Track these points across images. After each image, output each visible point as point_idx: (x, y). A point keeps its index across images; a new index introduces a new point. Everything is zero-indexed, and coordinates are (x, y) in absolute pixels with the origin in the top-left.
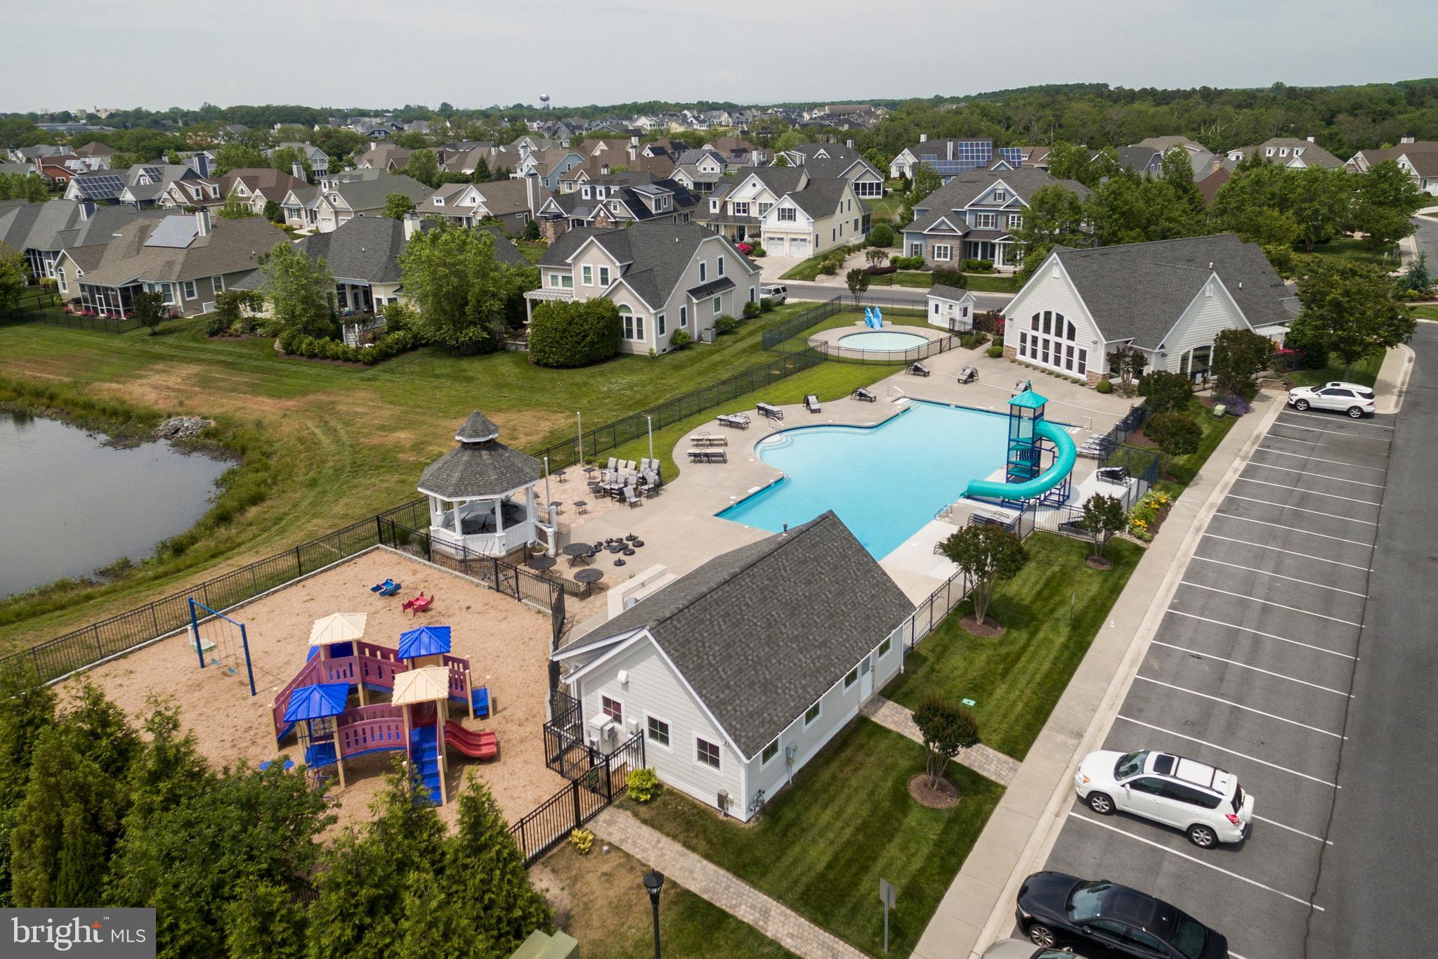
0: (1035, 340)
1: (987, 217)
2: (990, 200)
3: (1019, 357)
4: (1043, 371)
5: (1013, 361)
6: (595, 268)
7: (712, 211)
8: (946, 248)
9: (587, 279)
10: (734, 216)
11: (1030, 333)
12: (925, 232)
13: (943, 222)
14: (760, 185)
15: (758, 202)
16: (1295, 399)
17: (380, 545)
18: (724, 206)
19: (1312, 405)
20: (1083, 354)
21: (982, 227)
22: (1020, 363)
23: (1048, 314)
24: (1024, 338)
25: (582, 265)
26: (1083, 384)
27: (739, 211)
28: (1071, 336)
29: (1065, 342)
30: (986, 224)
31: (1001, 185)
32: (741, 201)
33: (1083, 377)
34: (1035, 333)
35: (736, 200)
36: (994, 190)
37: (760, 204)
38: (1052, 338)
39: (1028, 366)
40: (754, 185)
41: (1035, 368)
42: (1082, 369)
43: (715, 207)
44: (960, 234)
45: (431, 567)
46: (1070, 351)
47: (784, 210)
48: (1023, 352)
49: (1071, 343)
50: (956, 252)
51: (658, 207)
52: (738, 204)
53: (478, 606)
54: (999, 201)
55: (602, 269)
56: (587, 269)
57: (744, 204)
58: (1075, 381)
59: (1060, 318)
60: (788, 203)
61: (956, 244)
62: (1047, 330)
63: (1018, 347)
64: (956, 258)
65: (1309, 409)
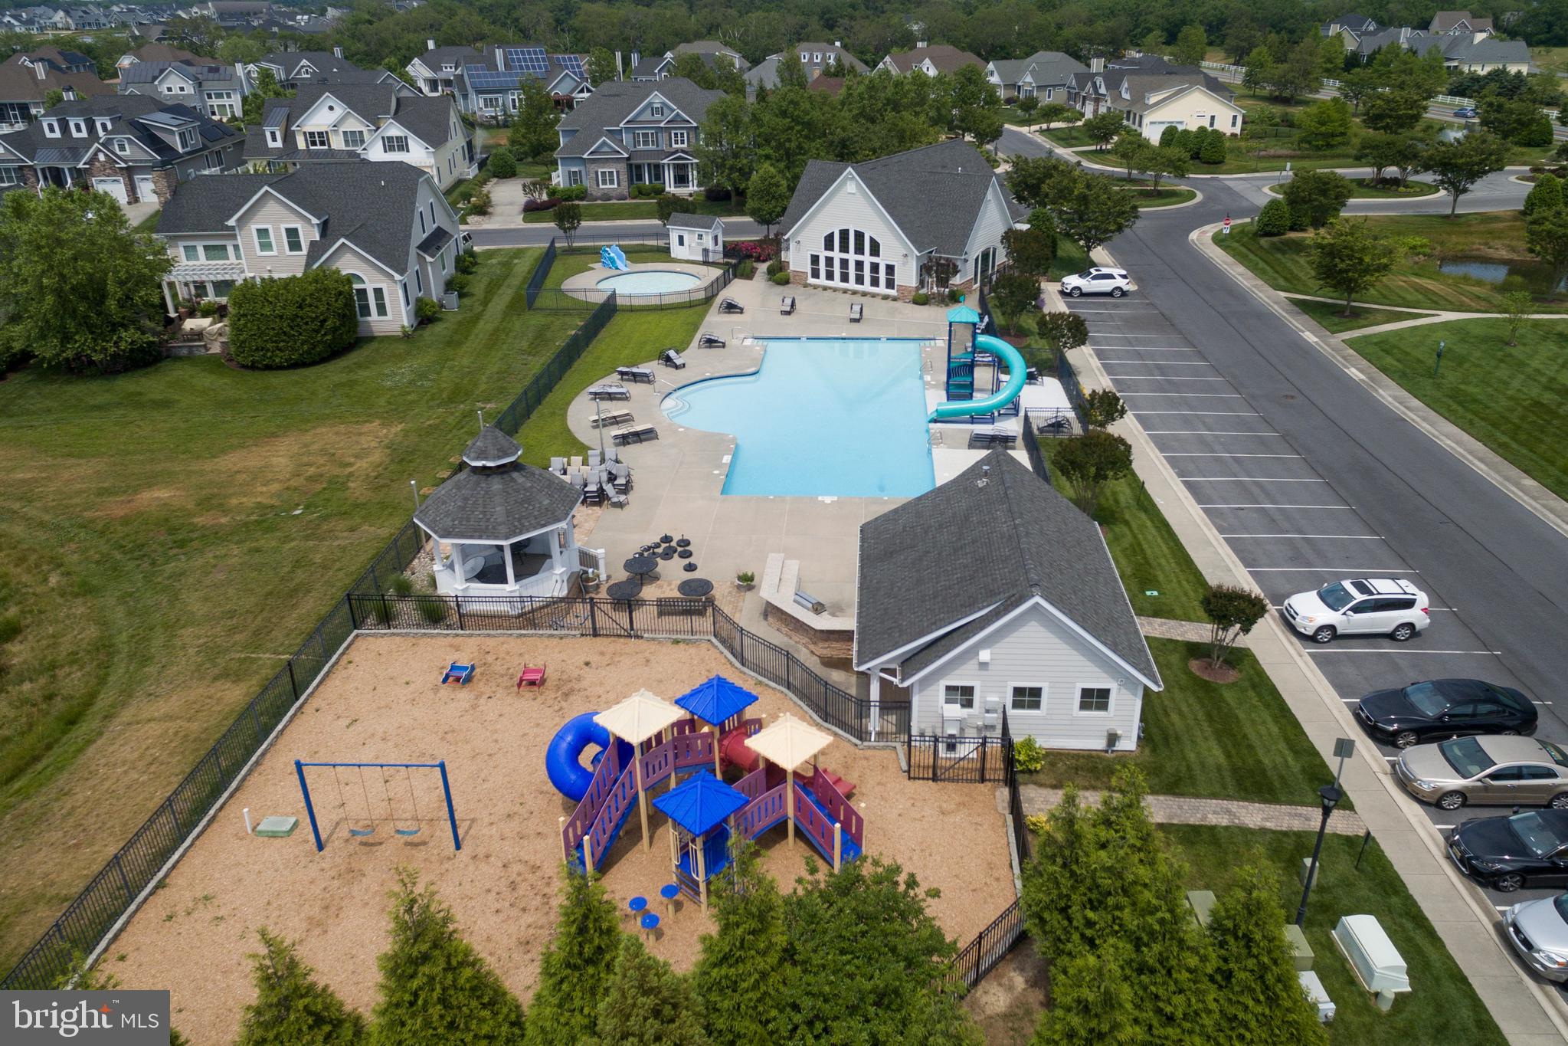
0: (829, 261)
1: (645, 135)
2: (647, 116)
3: (812, 281)
4: (845, 291)
5: (806, 286)
6: (277, 230)
7: (271, 144)
8: (611, 173)
9: (266, 246)
10: (308, 150)
11: (823, 254)
12: (585, 156)
13: (604, 142)
14: (340, 109)
15: (342, 129)
16: (1070, 287)
17: (356, 632)
18: (289, 137)
19: (1085, 290)
20: (890, 269)
21: (641, 147)
22: (815, 287)
23: (844, 234)
24: (815, 259)
25: (253, 227)
26: (895, 299)
27: (314, 143)
28: (875, 250)
29: (867, 259)
30: (646, 143)
31: (657, 98)
32: (315, 130)
33: (893, 292)
34: (829, 254)
35: (308, 129)
36: (650, 104)
37: (345, 133)
38: (852, 257)
39: (825, 289)
40: (331, 108)
41: (835, 290)
42: (890, 284)
43: (274, 139)
44: (626, 156)
45: (470, 636)
46: (875, 268)
47: (390, 139)
48: (816, 274)
49: (875, 259)
50: (624, 177)
51: (184, 144)
52: (312, 134)
53: (594, 659)
54: (658, 117)
55: (288, 230)
56: (263, 233)
57: (320, 134)
58: (885, 297)
59: (859, 236)
60: (395, 130)
61: (622, 167)
62: (844, 248)
63: (808, 268)
64: (625, 184)
65: (1083, 295)
